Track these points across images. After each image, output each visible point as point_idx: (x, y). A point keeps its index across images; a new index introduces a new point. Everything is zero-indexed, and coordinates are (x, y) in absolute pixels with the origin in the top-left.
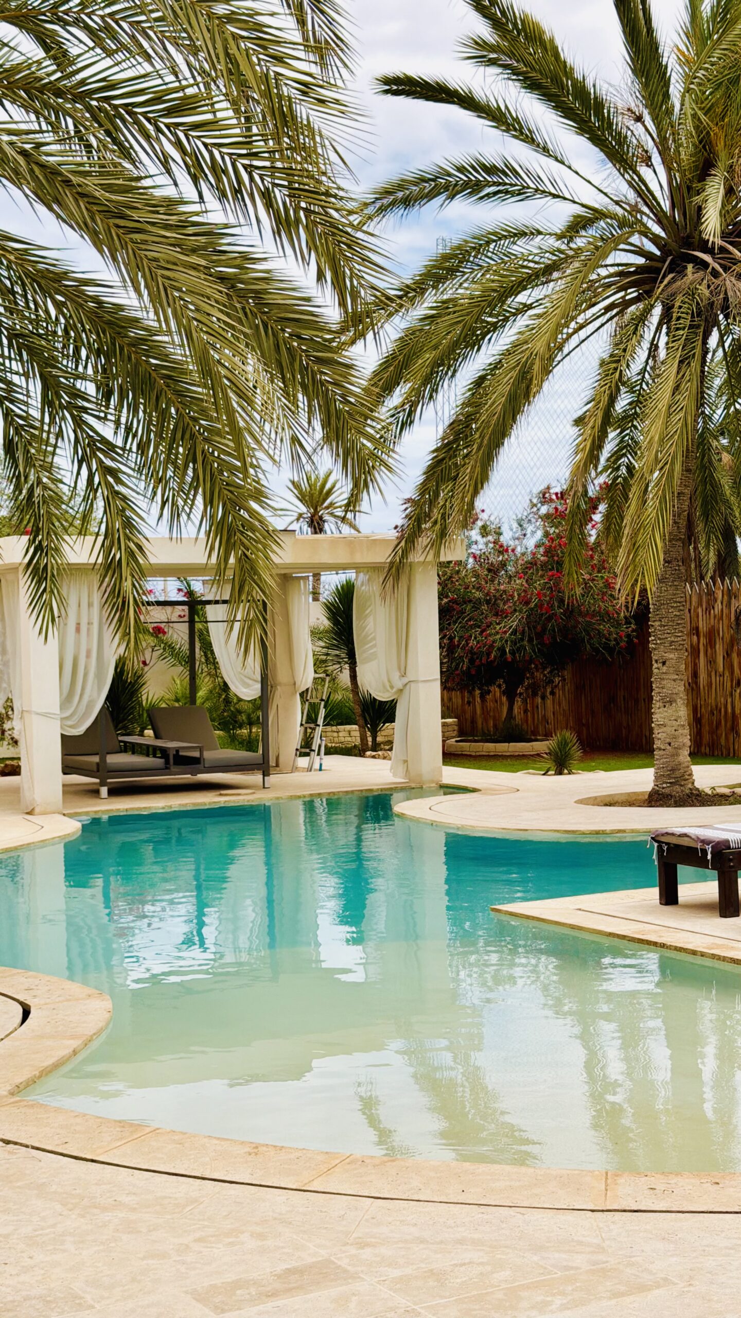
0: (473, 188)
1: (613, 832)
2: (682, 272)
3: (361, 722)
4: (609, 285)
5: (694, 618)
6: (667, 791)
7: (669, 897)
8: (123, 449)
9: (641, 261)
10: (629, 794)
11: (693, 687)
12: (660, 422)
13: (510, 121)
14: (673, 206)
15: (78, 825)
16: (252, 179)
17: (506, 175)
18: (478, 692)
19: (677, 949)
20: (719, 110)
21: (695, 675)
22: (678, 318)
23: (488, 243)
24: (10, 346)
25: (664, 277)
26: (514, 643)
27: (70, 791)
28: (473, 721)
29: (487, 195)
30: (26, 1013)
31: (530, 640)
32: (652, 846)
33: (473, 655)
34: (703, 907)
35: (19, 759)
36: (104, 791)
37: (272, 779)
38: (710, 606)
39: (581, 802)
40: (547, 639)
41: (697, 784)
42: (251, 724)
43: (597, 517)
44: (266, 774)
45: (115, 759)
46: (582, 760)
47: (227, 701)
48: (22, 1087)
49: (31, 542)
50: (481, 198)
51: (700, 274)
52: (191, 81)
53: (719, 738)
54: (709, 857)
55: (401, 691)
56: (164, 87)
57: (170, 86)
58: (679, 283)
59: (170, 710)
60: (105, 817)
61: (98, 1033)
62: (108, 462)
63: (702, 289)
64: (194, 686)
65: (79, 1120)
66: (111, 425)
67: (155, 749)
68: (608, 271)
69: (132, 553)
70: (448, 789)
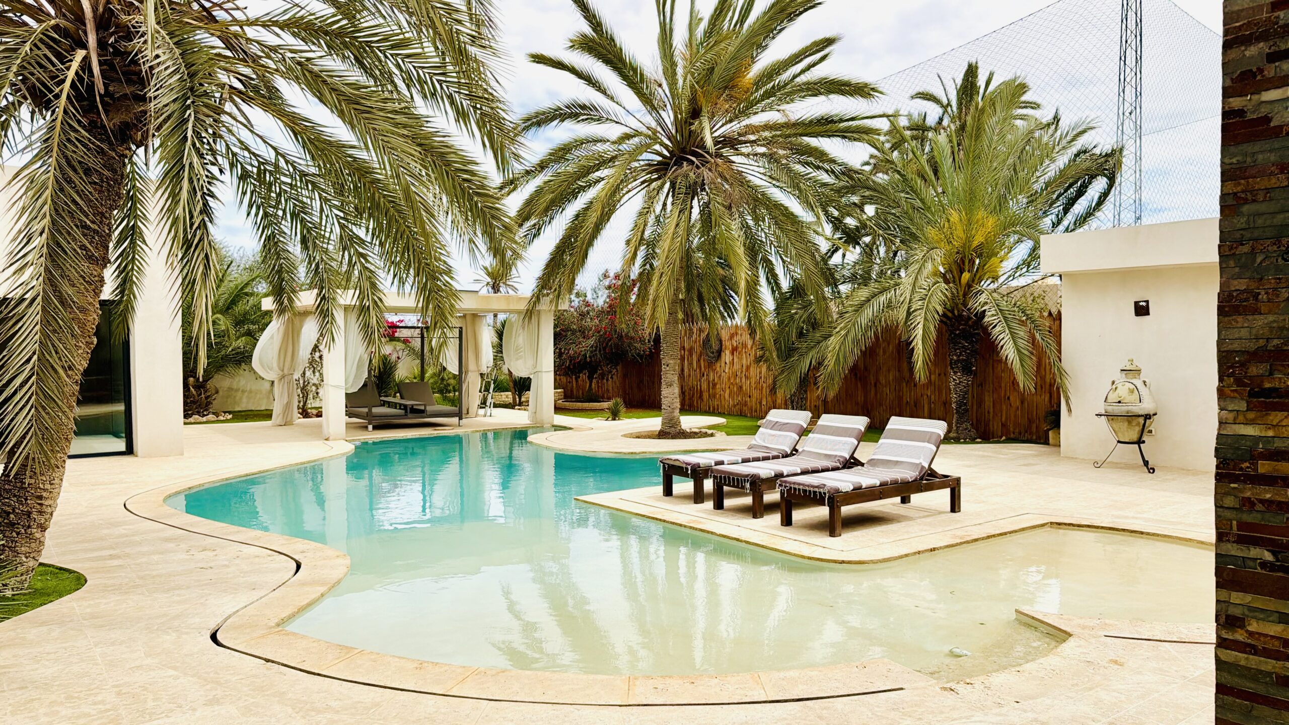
0: (574, 116)
2: (681, 166)
3: (513, 391)
4: (644, 170)
5: (683, 342)
6: (668, 431)
7: (668, 492)
8: (371, 243)
9: (660, 159)
10: (648, 432)
11: (681, 376)
12: (668, 241)
13: (594, 81)
14: (677, 132)
15: (353, 447)
16: (442, 88)
17: (591, 110)
18: (574, 377)
21: (683, 370)
22: (680, 188)
23: (582, 144)
24: (301, 181)
25: (672, 167)
26: (592, 352)
27: (349, 427)
28: (572, 391)
29: (583, 120)
30: (299, 567)
31: (600, 351)
32: (660, 465)
33: (571, 358)
34: (684, 497)
35: (323, 408)
36: (370, 427)
37: (464, 421)
38: (691, 336)
39: (625, 436)
40: (608, 350)
41: (683, 427)
42: (455, 391)
43: (636, 289)
44: (461, 418)
45: (376, 410)
46: (626, 413)
47: (444, 376)
48: (285, 620)
49: (318, 295)
50: (579, 121)
51: (690, 167)
52: (408, 29)
53: (693, 402)
54: (689, 472)
55: (534, 373)
56: (391, 32)
57: (395, 32)
58: (679, 171)
59: (411, 384)
60: (369, 442)
61: (339, 581)
62: (361, 250)
63: (692, 174)
64: (423, 372)
65: (315, 644)
66: (364, 229)
67: (400, 405)
68: (642, 163)
69: (375, 302)
70: (558, 428)
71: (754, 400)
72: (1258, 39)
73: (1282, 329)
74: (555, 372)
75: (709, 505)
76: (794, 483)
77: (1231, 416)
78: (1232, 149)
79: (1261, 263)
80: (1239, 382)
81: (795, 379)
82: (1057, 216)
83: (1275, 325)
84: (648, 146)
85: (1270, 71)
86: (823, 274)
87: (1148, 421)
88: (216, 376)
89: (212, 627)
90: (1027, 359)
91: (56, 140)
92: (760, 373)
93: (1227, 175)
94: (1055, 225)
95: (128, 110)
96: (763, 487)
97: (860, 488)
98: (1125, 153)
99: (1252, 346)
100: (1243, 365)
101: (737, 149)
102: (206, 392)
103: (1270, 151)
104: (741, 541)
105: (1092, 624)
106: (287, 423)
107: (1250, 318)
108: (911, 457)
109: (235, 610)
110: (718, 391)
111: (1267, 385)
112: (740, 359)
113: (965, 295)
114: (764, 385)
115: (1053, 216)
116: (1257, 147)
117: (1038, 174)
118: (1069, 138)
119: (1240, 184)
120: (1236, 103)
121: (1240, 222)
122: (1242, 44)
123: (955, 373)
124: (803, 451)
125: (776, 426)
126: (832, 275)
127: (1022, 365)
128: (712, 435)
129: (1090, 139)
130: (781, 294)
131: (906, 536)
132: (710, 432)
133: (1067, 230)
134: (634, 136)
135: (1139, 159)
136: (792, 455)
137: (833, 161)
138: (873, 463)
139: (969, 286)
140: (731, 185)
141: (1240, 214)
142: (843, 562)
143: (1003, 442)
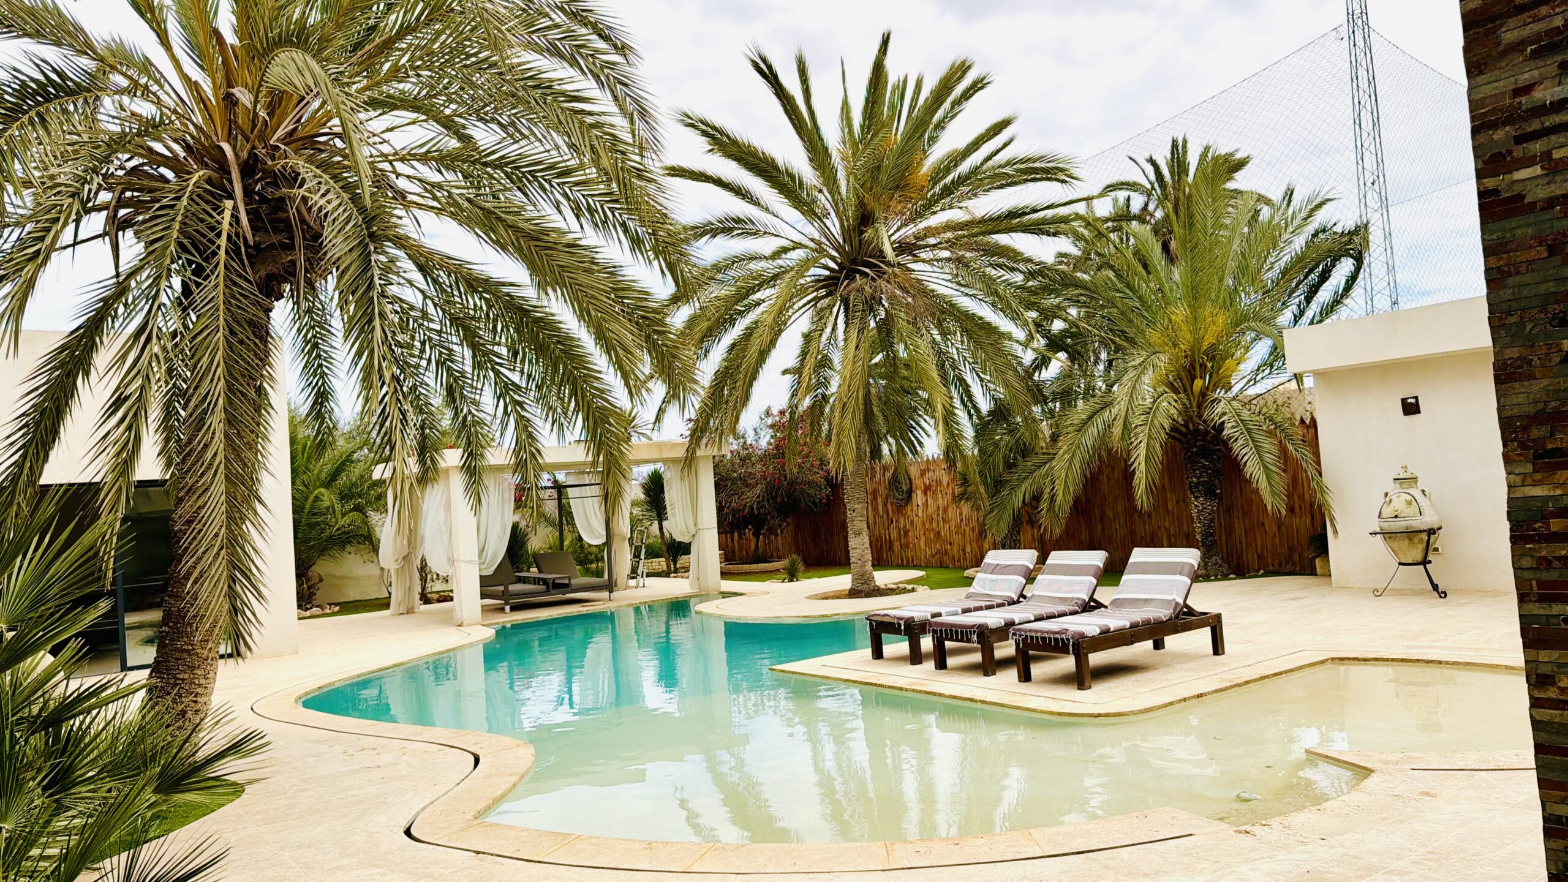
0: (727, 231)
1: (832, 615)
2: (853, 279)
3: (667, 555)
4: (810, 288)
6: (860, 588)
7: (878, 654)
8: (526, 389)
9: (827, 273)
10: (836, 591)
11: (869, 523)
12: (849, 366)
13: (744, 192)
14: (845, 241)
15: (493, 631)
17: (746, 223)
18: (736, 534)
19: (890, 687)
20: (869, 185)
22: (853, 306)
23: (734, 262)
24: (451, 325)
25: (843, 282)
26: (758, 503)
27: (485, 610)
28: (733, 552)
29: (737, 235)
30: (477, 761)
31: (768, 501)
33: (734, 511)
34: (898, 659)
35: (452, 591)
36: (507, 608)
37: (615, 595)
38: (873, 476)
39: (808, 598)
40: (779, 500)
41: (877, 583)
42: (598, 560)
44: (611, 591)
45: (513, 588)
46: (804, 571)
47: (582, 547)
48: (482, 812)
49: (465, 451)
50: (733, 236)
51: (864, 280)
52: (570, 156)
54: (902, 628)
55: (694, 536)
56: (553, 160)
57: (557, 159)
58: (852, 285)
59: (547, 555)
60: (509, 626)
61: (527, 772)
62: (517, 397)
63: (867, 288)
64: (562, 539)
65: (525, 833)
66: (518, 374)
67: (539, 579)
68: (809, 279)
69: (533, 454)
70: (725, 595)
71: (955, 547)
72: (1505, 124)
73: (1557, 391)
74: (719, 528)
75: (930, 665)
76: (1030, 631)
77: (1518, 479)
78: (1491, 226)
79: (1531, 330)
80: (1523, 445)
81: (1007, 517)
82: (1299, 306)
83: (1551, 388)
84: (816, 260)
85: (1518, 152)
86: (1029, 390)
87: (1432, 537)
88: (319, 562)
89: (404, 825)
90: (1275, 475)
91: (222, 297)
92: (961, 514)
93: (1490, 250)
94: (1296, 319)
95: (274, 261)
96: (993, 639)
97: (1108, 631)
98: (1371, 229)
99: (1531, 410)
100: (1525, 428)
101: (915, 255)
102: (308, 581)
103: (1529, 225)
104: (976, 701)
105: (1395, 759)
106: (410, 611)
107: (1526, 383)
108: (1162, 593)
109: (422, 806)
110: (911, 540)
111: (1550, 446)
112: (935, 499)
113: (1199, 406)
114: (967, 529)
115: (1294, 307)
116: (1514, 223)
117: (1272, 260)
118: (1303, 215)
119: (1502, 259)
120: (1490, 183)
121: (1506, 294)
122: (1489, 128)
123: (1196, 498)
124: (1033, 596)
125: (996, 569)
126: (1040, 391)
127: (1270, 484)
128: (913, 590)
129: (1329, 216)
130: (980, 417)
131: (1165, 684)
132: (909, 587)
133: (1312, 323)
134: (794, 249)
135: (1388, 235)
136: (1019, 602)
137: (1029, 260)
138: (1117, 603)
139: (1203, 394)
140: (913, 297)
141: (1506, 287)
142: (1099, 715)
143: (1261, 576)
